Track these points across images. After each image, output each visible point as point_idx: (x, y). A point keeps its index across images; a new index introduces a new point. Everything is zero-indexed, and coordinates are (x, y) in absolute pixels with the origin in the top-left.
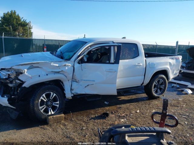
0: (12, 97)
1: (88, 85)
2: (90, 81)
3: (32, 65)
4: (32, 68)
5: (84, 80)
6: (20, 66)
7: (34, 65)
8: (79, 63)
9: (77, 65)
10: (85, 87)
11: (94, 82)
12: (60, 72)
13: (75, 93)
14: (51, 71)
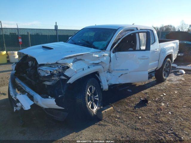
0: (59, 96)
1: (122, 75)
2: (124, 70)
3: (75, 57)
4: (75, 61)
5: (117, 70)
6: (66, 60)
7: (78, 58)
8: (113, 52)
9: (112, 55)
10: (119, 77)
11: (128, 71)
12: (99, 63)
13: (110, 84)
14: (92, 63)
